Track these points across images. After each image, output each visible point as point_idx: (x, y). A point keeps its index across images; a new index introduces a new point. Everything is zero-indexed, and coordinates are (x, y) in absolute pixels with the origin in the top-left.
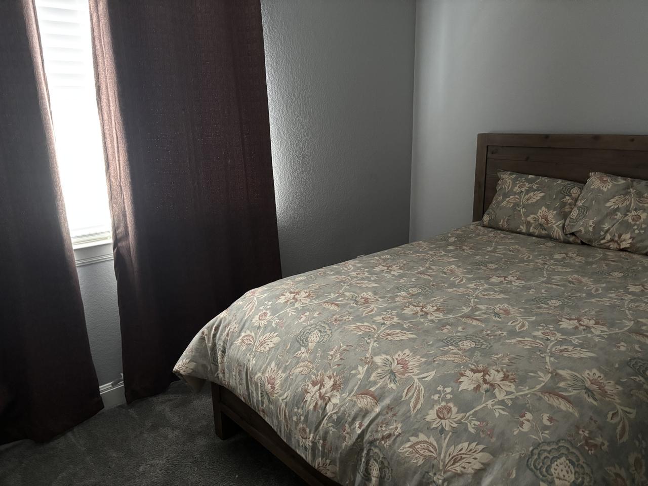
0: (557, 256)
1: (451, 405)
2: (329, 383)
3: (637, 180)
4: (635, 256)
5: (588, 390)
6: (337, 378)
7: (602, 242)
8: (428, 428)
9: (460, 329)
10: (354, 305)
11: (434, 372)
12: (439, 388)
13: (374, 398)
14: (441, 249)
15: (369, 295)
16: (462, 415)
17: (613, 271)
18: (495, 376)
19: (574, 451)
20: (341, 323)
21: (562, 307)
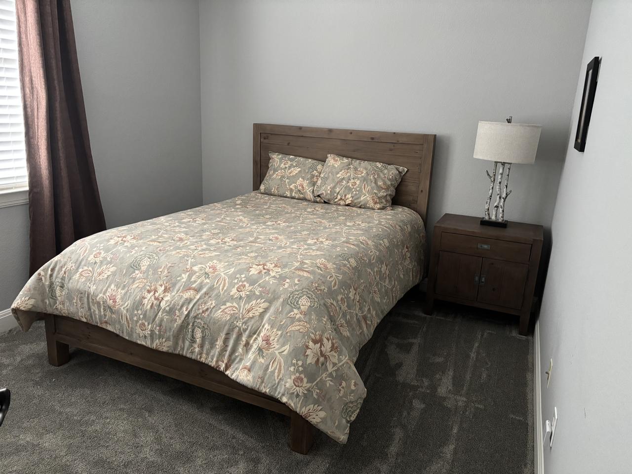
0: (309, 210)
1: (245, 283)
2: (161, 290)
3: (354, 160)
4: (354, 208)
5: (318, 267)
6: (167, 285)
7: (336, 200)
8: (232, 298)
9: (248, 248)
10: (172, 241)
11: (234, 269)
12: (237, 276)
13: (196, 290)
14: (231, 208)
15: (183, 236)
16: (252, 287)
17: (340, 216)
18: (269, 266)
19: (310, 292)
20: (164, 251)
21: (309, 235)
